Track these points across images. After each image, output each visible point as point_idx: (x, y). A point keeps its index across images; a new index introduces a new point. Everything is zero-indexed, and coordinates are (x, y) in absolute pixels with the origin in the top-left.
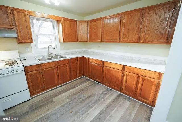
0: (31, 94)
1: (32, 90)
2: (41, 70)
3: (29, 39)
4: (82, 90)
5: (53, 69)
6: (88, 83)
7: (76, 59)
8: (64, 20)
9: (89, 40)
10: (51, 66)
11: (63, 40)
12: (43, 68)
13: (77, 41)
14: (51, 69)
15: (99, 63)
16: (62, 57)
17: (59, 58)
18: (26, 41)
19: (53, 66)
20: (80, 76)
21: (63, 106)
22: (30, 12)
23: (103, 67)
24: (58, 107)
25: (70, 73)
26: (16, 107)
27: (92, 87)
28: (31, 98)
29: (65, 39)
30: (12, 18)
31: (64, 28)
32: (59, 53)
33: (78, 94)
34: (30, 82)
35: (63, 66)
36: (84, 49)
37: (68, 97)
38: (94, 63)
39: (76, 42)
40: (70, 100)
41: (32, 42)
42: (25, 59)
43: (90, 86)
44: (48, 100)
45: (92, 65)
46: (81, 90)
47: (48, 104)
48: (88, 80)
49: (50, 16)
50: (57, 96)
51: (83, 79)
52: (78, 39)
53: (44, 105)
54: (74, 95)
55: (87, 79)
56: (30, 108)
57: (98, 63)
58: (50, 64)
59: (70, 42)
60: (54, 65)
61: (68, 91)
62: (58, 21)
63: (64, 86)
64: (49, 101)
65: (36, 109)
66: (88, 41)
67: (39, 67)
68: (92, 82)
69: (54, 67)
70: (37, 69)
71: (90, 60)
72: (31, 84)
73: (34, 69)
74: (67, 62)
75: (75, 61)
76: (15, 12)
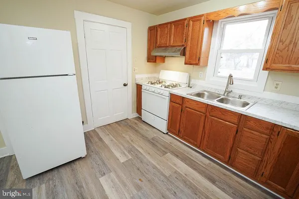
2: (184, 107)
21: (154, 167)
37: (176, 172)
50: (177, 156)
56: (153, 138)
64: (165, 149)
69: (203, 113)
74: (235, 120)
76: (191, 23)
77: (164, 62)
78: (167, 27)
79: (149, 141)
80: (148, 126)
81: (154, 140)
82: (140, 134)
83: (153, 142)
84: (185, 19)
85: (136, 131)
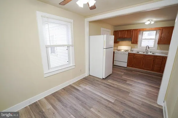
0: (127, 66)
3: (136, 42)
22: (140, 29)
30: (132, 34)
42: (133, 51)
60: (142, 56)
70: (133, 56)
77: (119, 43)
78: (123, 31)
84: (131, 30)
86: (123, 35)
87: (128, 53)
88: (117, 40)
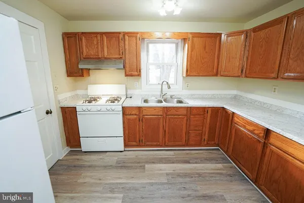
0: (126, 145)
1: (127, 139)
2: (141, 116)
3: (137, 71)
4: (200, 175)
5: (159, 119)
6: (220, 166)
7: (204, 110)
8: (193, 37)
9: (244, 71)
10: (156, 114)
11: (187, 71)
12: (144, 114)
13: (216, 75)
14: (156, 118)
15: (256, 132)
16: (181, 102)
17: (175, 102)
18: (134, 74)
19: (159, 114)
20: (208, 145)
21: (152, 184)
22: (143, 33)
23: (265, 145)
24: (145, 181)
25: (188, 133)
26: (108, 153)
27: (225, 179)
28: (125, 150)
29: (191, 72)
30: (123, 45)
31: (192, 51)
32: (179, 95)
33: (188, 179)
34: (127, 128)
35: (176, 118)
36: (234, 92)
37: (167, 174)
38: (244, 127)
39: (213, 76)
40: (166, 181)
41: (139, 75)
42: (131, 97)
43: (221, 174)
44: (139, 163)
45: (237, 130)
46: (197, 174)
47: (136, 169)
48: (224, 160)
49: (174, 33)
50: (154, 163)
51: (215, 154)
52: (219, 70)
53: (132, 167)
54: (179, 175)
55: (222, 156)
56: (117, 162)
57: (254, 130)
58: (155, 110)
59: (199, 76)
60: (161, 113)
61: (173, 163)
62: (185, 40)
63: (172, 153)
64: (139, 165)
65: (122, 167)
66: (244, 74)
67: (140, 111)
68: (231, 167)
69: (161, 115)
70: (137, 113)
71: (235, 118)
72: (127, 132)
73: (134, 112)
74: (185, 112)
75: (202, 113)
76: (127, 37)
77: (89, 76)
78: (96, 36)
79: (116, 167)
80: (97, 154)
81: (119, 163)
82: (98, 167)
83: (122, 166)
84: (119, 33)
85: (89, 167)
86: (97, 48)
87: (121, 109)
88: (81, 66)
